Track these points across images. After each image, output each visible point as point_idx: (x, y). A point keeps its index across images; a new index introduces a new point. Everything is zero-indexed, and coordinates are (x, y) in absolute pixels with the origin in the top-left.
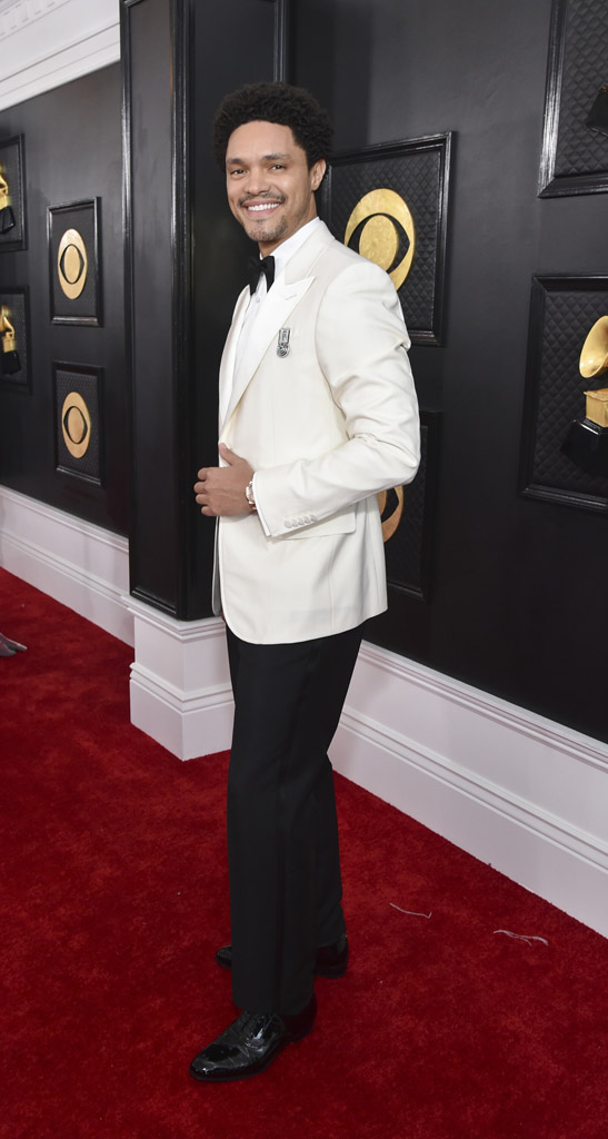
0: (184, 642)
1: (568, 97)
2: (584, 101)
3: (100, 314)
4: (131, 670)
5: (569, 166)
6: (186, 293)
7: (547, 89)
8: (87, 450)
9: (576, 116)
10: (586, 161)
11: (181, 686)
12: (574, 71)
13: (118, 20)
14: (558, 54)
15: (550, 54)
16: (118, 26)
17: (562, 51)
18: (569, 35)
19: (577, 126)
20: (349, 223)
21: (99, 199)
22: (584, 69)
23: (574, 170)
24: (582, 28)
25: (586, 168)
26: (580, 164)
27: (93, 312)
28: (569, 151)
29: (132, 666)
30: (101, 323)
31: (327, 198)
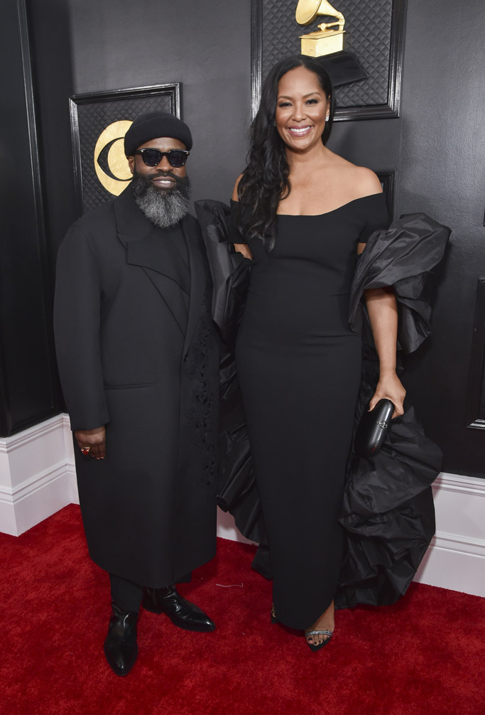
12: (271, 49)
14: (258, 36)
15: (252, 36)
17: (261, 34)
18: (265, 24)
20: (97, 145)
22: (279, 46)
24: (275, 21)
31: (75, 127)
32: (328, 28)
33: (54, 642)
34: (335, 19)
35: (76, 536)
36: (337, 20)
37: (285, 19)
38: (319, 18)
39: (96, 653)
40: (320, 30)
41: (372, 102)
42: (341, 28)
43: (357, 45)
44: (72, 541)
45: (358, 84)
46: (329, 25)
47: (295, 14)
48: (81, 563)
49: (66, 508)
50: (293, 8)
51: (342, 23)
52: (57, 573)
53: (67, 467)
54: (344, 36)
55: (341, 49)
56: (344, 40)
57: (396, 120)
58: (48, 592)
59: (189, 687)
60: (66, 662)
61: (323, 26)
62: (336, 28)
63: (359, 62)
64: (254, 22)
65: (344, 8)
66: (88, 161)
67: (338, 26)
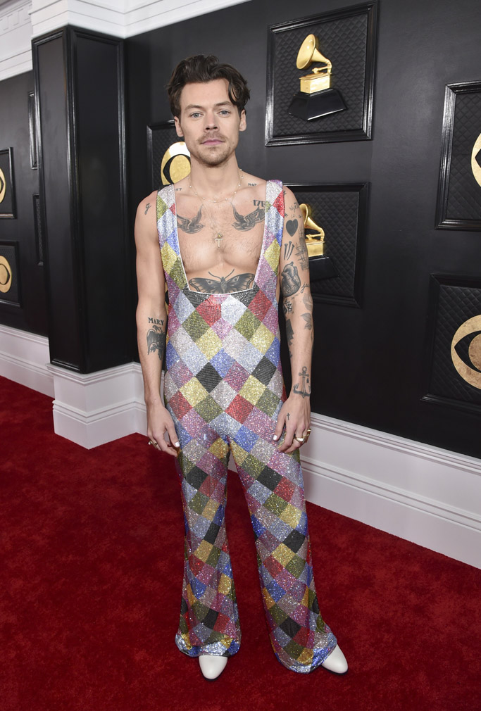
0: (85, 385)
1: (278, 98)
2: (286, 101)
3: (15, 211)
4: (53, 404)
5: (280, 131)
6: (78, 198)
7: (267, 95)
8: (10, 288)
9: (282, 108)
10: (289, 129)
11: (85, 409)
12: (280, 87)
13: (31, 48)
14: (271, 78)
15: (267, 78)
16: (31, 51)
17: (273, 77)
18: (276, 69)
19: (283, 112)
20: (163, 160)
21: (12, 149)
22: (285, 85)
23: (283, 133)
24: (283, 67)
25: (289, 133)
26: (285, 131)
27: (11, 211)
28: (280, 125)
29: (53, 402)
30: (16, 216)
31: (150, 147)
32: (320, 72)
34: (324, 64)
36: (326, 65)
37: (289, 66)
38: (313, 64)
40: (313, 73)
41: (351, 128)
42: (329, 71)
46: (320, 69)
47: (296, 61)
51: (329, 67)
53: (135, 404)
55: (328, 87)
56: (330, 79)
61: (316, 70)
62: (325, 71)
64: (269, 68)
65: (331, 56)
66: (157, 172)
67: (327, 69)
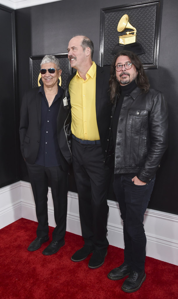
1: (106, 46)
2: (111, 48)
5: (107, 63)
9: (109, 51)
12: (107, 41)
18: (105, 31)
19: (109, 54)
22: (111, 40)
26: (110, 63)
28: (107, 60)
32: (130, 34)
33: (10, 273)
34: (133, 30)
35: (23, 231)
37: (113, 30)
38: (127, 29)
39: (26, 279)
40: (127, 34)
41: (146, 62)
42: (135, 34)
43: (141, 40)
44: (21, 233)
45: (141, 55)
46: (130, 32)
47: (117, 28)
48: (24, 242)
49: (20, 220)
50: (116, 25)
52: (14, 245)
53: (21, 203)
54: (136, 37)
55: (135, 42)
56: (136, 38)
57: (156, 70)
58: (9, 253)
59: (62, 296)
60: (14, 282)
63: (142, 47)
65: (136, 26)
66: (36, 82)
67: (134, 33)
